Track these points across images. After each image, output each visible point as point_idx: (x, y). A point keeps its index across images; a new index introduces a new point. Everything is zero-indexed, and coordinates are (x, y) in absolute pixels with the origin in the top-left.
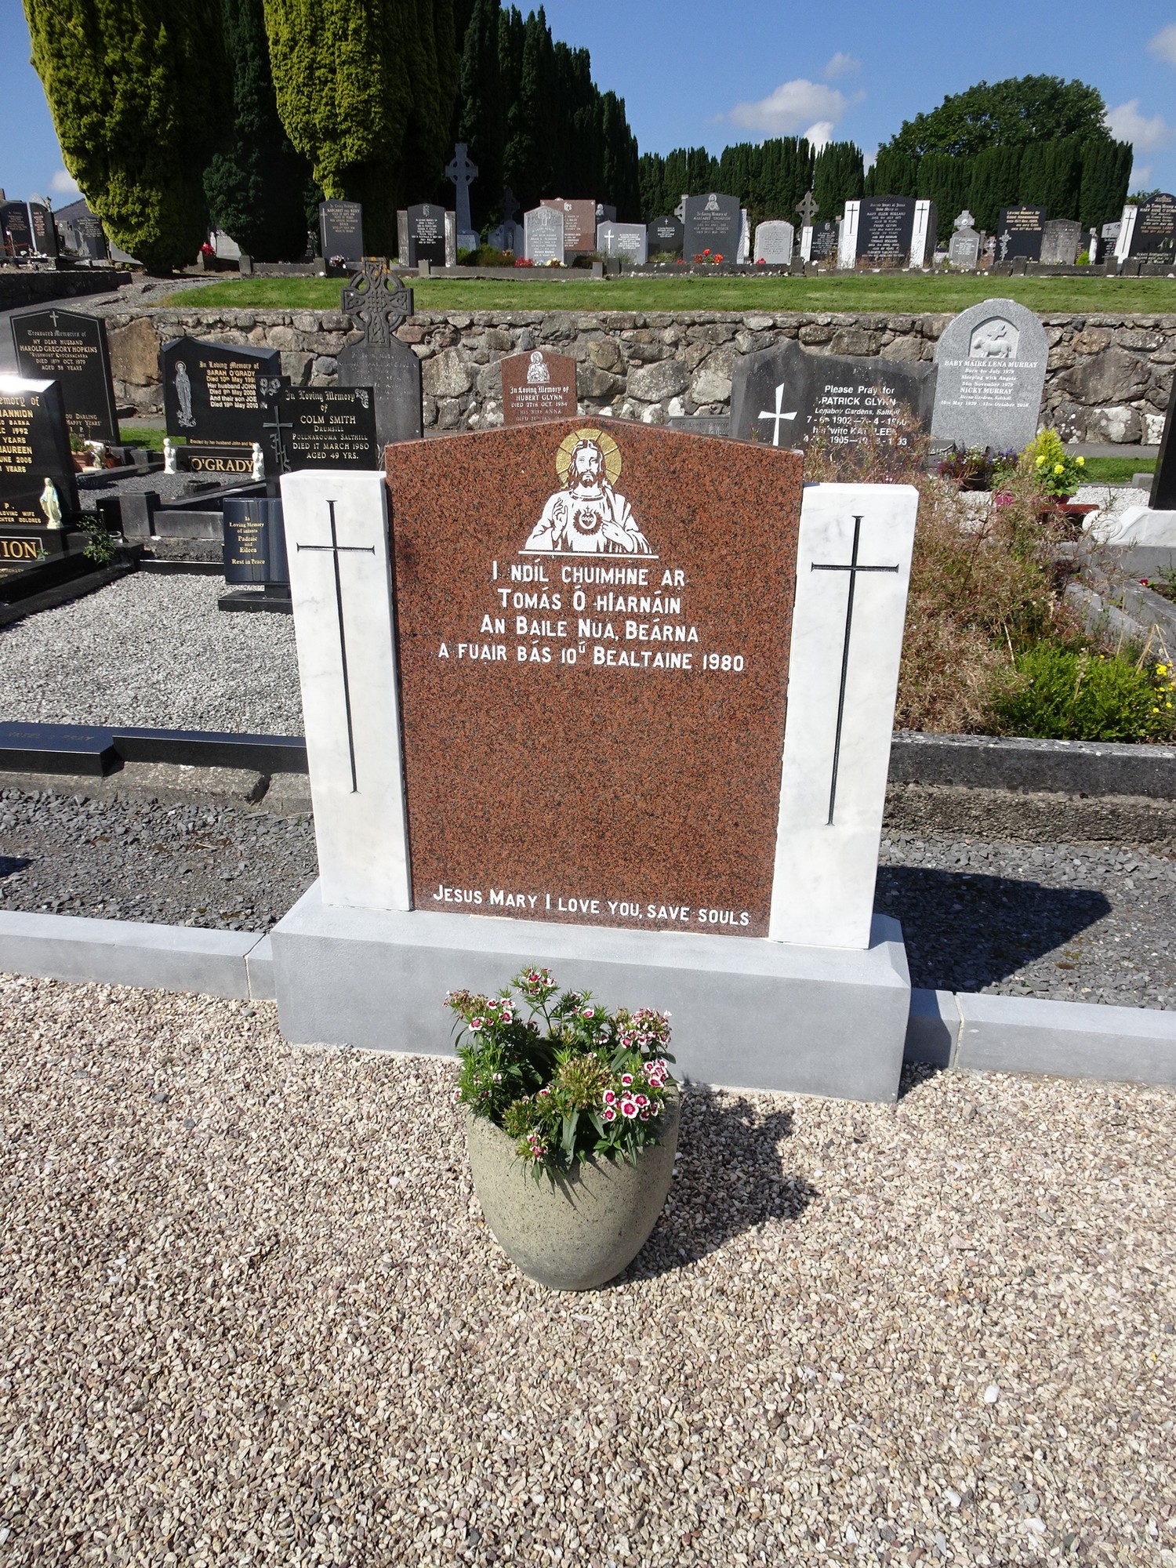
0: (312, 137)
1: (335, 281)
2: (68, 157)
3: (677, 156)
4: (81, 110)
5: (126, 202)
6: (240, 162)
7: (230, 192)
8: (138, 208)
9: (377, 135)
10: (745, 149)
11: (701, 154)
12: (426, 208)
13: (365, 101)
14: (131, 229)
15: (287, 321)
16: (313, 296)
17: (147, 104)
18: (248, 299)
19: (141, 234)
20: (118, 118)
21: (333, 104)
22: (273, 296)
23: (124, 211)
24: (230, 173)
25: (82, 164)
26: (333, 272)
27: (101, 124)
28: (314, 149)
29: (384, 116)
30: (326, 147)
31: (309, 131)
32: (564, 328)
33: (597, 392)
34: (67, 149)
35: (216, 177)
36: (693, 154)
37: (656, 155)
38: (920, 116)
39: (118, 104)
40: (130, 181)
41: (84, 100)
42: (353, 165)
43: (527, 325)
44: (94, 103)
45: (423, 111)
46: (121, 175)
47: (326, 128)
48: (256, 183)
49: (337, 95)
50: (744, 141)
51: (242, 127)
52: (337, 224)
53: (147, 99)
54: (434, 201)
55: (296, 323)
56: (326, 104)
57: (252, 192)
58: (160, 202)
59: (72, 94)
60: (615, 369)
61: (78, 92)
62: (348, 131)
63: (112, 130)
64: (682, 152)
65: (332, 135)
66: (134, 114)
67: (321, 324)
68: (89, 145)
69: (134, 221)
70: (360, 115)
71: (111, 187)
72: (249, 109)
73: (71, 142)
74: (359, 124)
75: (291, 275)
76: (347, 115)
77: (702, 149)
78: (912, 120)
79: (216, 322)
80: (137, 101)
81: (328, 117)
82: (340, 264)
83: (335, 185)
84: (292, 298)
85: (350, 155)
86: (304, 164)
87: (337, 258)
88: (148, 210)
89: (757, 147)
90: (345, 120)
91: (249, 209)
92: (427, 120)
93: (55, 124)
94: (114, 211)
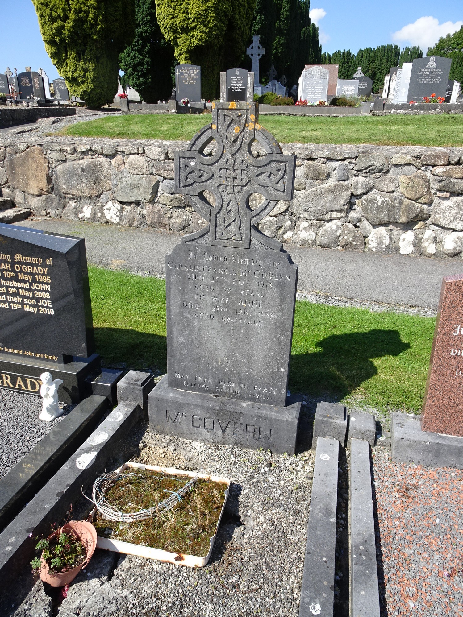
0: (175, 32)
1: (182, 116)
2: (47, 45)
4: (53, 20)
5: (76, 70)
6: (140, 51)
7: (135, 67)
8: (82, 73)
9: (211, 29)
12: (237, 71)
13: (206, 10)
14: (78, 84)
15: (141, 151)
16: (164, 128)
17: (87, 16)
18: (118, 130)
19: (84, 87)
20: (72, 24)
21: (187, 13)
22: (136, 128)
23: (75, 75)
24: (135, 57)
25: (54, 49)
26: (180, 110)
27: (63, 27)
28: (176, 39)
29: (215, 18)
30: (182, 37)
31: (173, 29)
32: (379, 163)
33: (403, 220)
34: (46, 41)
35: (128, 59)
36: (344, 53)
38: (449, 35)
39: (72, 16)
40: (79, 58)
41: (54, 14)
42: (197, 48)
43: (343, 160)
44: (59, 15)
45: (237, 16)
46: (74, 55)
47: (183, 26)
48: (147, 62)
49: (190, 7)
50: (368, 47)
51: (142, 33)
52: (186, 79)
53: (87, 13)
54: (242, 66)
55: (148, 153)
56: (184, 13)
57: (145, 67)
58: (94, 70)
59: (48, 11)
60: (422, 201)
61: (51, 10)
62: (194, 28)
63: (69, 31)
65: (186, 30)
66: (80, 22)
67: (167, 154)
68: (57, 39)
69: (80, 80)
70: (202, 18)
71: (68, 62)
72: (145, 24)
73: (48, 38)
74: (201, 23)
75: (153, 111)
76: (195, 18)
78: (444, 37)
79: (87, 151)
80: (81, 15)
81: (184, 20)
82: (186, 104)
83: (186, 59)
84: (149, 130)
85: (195, 42)
86: (170, 48)
87: (186, 100)
88: (87, 74)
90: (194, 21)
91: (144, 75)
92: (239, 22)
93: (40, 27)
94: (70, 75)
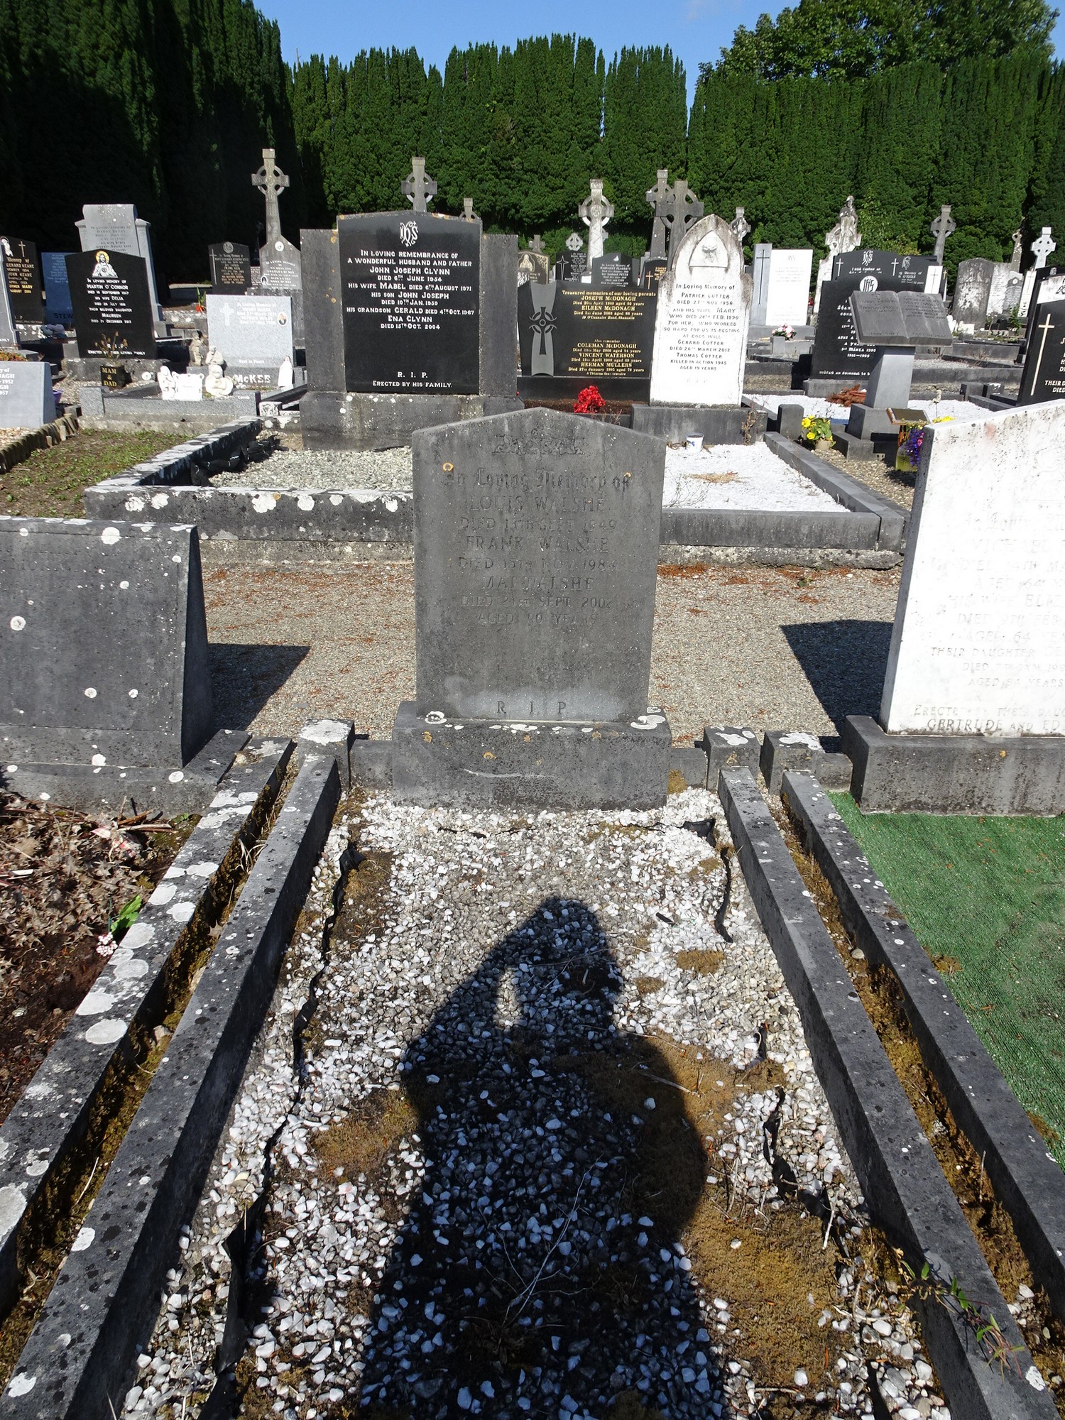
3: (371, 63)
10: (483, 55)
11: (410, 61)
37: (334, 61)
64: (376, 55)
77: (413, 49)
89: (506, 50)
